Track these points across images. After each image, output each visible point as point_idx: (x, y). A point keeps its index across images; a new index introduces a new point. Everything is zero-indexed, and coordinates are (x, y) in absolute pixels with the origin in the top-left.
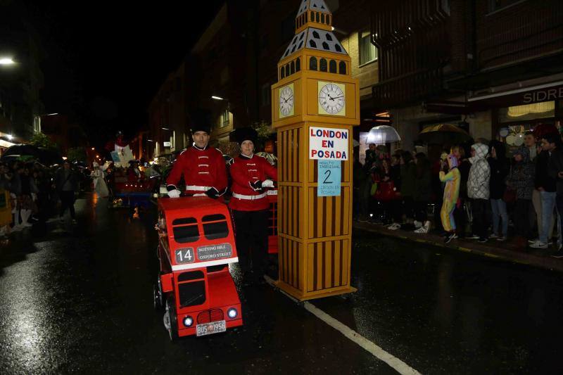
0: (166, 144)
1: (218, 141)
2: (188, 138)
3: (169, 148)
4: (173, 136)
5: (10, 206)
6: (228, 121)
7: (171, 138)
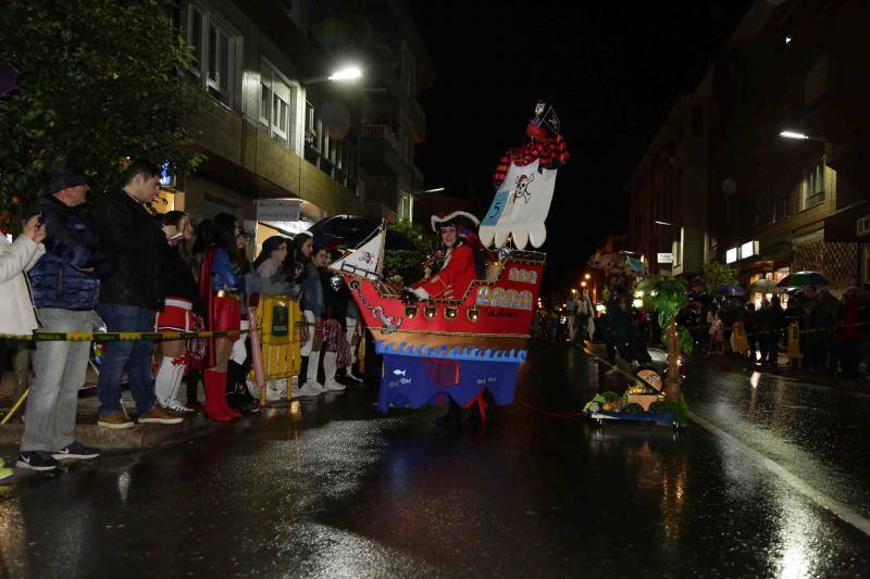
0: (662, 258)
1: (790, 245)
2: (714, 244)
3: (668, 266)
4: (679, 241)
5: (298, 337)
6: (822, 194)
7: (675, 245)
